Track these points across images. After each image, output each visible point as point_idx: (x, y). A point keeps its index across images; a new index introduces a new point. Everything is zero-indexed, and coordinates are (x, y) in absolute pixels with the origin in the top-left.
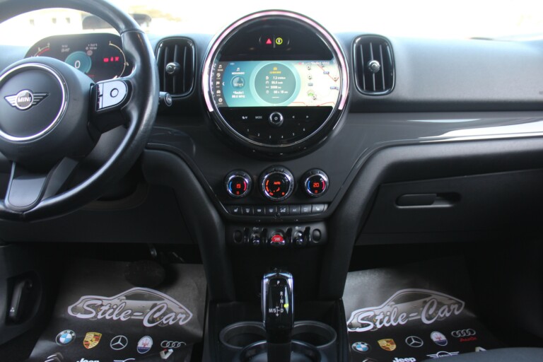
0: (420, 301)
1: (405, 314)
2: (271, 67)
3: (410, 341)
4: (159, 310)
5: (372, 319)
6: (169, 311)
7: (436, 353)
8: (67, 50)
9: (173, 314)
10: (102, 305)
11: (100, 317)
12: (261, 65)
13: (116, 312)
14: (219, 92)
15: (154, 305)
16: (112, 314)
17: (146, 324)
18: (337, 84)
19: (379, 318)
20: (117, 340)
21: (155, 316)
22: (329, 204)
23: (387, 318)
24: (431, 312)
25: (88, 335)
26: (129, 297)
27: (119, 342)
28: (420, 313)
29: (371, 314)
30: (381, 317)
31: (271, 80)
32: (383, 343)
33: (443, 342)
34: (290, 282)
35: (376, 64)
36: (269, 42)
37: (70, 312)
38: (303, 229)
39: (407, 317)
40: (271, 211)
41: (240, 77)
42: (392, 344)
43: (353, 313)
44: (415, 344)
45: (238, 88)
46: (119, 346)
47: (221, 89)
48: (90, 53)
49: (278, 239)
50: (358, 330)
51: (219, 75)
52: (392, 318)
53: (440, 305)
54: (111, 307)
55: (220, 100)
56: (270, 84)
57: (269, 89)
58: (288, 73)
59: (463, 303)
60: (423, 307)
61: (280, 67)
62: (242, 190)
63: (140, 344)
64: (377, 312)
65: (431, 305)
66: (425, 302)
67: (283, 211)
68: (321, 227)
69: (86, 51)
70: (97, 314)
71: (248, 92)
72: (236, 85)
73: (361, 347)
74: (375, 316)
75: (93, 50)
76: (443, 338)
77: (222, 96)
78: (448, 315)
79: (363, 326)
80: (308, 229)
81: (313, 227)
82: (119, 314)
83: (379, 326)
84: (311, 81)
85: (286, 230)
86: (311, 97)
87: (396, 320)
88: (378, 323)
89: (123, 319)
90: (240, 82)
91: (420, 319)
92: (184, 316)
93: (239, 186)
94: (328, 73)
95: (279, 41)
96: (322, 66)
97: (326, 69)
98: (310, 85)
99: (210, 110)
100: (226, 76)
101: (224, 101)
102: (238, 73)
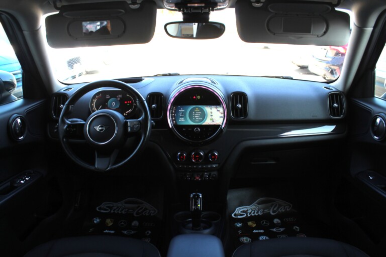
0: (270, 204)
1: (262, 210)
2: (195, 108)
3: (263, 222)
4: (141, 209)
5: (246, 212)
6: (146, 209)
7: (274, 228)
8: (109, 97)
9: (148, 211)
10: (113, 207)
11: (112, 212)
12: (191, 107)
13: (120, 210)
14: (174, 118)
15: (139, 206)
16: (118, 210)
17: (135, 215)
18: (222, 115)
19: (249, 211)
20: (121, 222)
21: (140, 211)
22: (219, 164)
23: (253, 212)
24: (275, 209)
25: (107, 220)
26: (126, 203)
27: (123, 223)
28: (270, 210)
29: (246, 209)
30: (250, 211)
31: (195, 113)
32: (250, 223)
33: (279, 224)
34: (201, 196)
35: (239, 106)
36: (194, 97)
37: (97, 209)
38: (208, 174)
39: (263, 211)
40: (195, 167)
41: (183, 112)
42: (254, 224)
43: (237, 209)
44: (265, 224)
45: (182, 117)
46: (122, 225)
47: (174, 117)
48: (119, 99)
49: (198, 178)
50: (239, 217)
51: (174, 111)
52: (256, 212)
53: (280, 206)
54: (117, 208)
55: (174, 122)
56: (195, 115)
57: (194, 117)
58: (202, 111)
59: (292, 205)
60: (271, 207)
61: (199, 108)
62: (183, 159)
63: (133, 224)
64: (248, 209)
65: (276, 206)
66: (273, 205)
67: (200, 167)
68: (216, 173)
69: (117, 98)
70: (111, 211)
71: (185, 119)
72: (181, 115)
73: (239, 225)
74: (247, 210)
75: (120, 98)
76: (279, 221)
77: (175, 120)
78: (283, 211)
79: (241, 215)
80: (210, 174)
81: (212, 173)
82: (122, 211)
83: (249, 215)
84: (212, 114)
85: (201, 174)
86: (212, 121)
87: (257, 213)
88: (248, 214)
89: (123, 213)
90: (182, 114)
91: (270, 213)
92: (153, 212)
93: (182, 157)
94: (219, 111)
95: (199, 97)
96: (217, 108)
97: (218, 109)
98: (212, 116)
99: (171, 127)
100: (177, 112)
101: (176, 122)
102: (182, 110)
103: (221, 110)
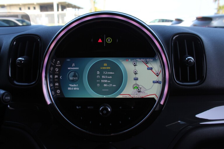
2: (101, 63)
12: (94, 62)
14: (57, 84)
18: (160, 78)
31: (101, 74)
35: (192, 59)
36: (100, 41)
41: (75, 71)
45: (73, 82)
47: (58, 82)
51: (57, 70)
55: (58, 91)
56: (101, 79)
57: (100, 83)
58: (116, 69)
61: (109, 63)
71: (81, 85)
72: (71, 78)
77: (60, 88)
84: (137, 76)
86: (135, 90)
90: (74, 76)
94: (151, 69)
95: (109, 40)
96: (146, 63)
97: (150, 65)
98: (136, 79)
99: (49, 102)
100: (63, 71)
101: (61, 92)
102: (73, 68)
103: (156, 66)
